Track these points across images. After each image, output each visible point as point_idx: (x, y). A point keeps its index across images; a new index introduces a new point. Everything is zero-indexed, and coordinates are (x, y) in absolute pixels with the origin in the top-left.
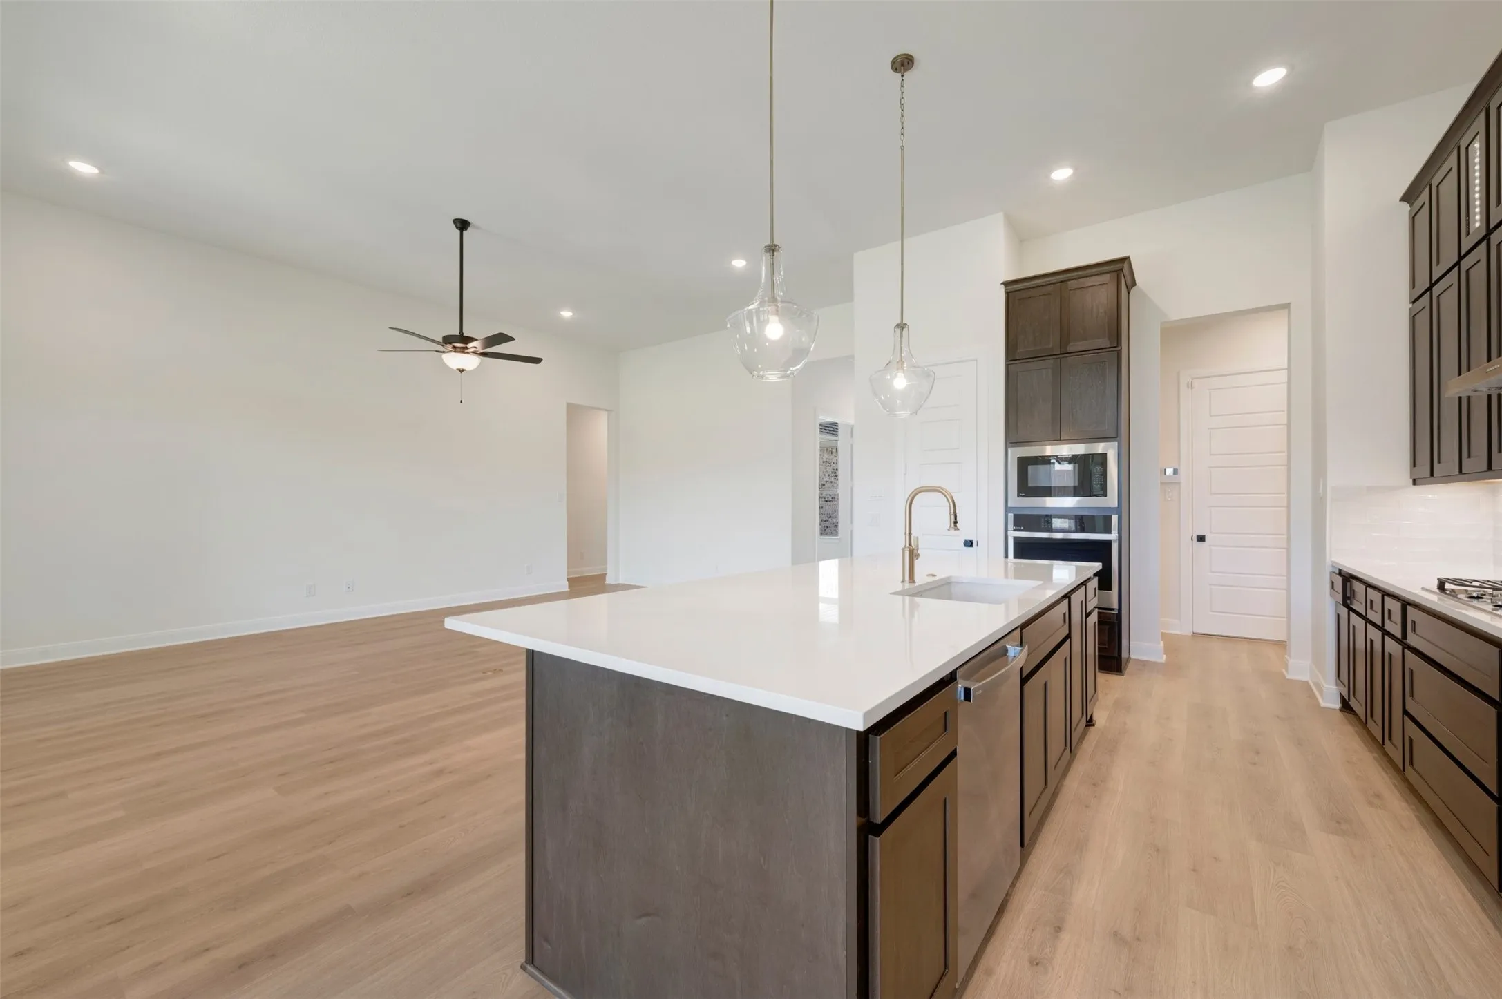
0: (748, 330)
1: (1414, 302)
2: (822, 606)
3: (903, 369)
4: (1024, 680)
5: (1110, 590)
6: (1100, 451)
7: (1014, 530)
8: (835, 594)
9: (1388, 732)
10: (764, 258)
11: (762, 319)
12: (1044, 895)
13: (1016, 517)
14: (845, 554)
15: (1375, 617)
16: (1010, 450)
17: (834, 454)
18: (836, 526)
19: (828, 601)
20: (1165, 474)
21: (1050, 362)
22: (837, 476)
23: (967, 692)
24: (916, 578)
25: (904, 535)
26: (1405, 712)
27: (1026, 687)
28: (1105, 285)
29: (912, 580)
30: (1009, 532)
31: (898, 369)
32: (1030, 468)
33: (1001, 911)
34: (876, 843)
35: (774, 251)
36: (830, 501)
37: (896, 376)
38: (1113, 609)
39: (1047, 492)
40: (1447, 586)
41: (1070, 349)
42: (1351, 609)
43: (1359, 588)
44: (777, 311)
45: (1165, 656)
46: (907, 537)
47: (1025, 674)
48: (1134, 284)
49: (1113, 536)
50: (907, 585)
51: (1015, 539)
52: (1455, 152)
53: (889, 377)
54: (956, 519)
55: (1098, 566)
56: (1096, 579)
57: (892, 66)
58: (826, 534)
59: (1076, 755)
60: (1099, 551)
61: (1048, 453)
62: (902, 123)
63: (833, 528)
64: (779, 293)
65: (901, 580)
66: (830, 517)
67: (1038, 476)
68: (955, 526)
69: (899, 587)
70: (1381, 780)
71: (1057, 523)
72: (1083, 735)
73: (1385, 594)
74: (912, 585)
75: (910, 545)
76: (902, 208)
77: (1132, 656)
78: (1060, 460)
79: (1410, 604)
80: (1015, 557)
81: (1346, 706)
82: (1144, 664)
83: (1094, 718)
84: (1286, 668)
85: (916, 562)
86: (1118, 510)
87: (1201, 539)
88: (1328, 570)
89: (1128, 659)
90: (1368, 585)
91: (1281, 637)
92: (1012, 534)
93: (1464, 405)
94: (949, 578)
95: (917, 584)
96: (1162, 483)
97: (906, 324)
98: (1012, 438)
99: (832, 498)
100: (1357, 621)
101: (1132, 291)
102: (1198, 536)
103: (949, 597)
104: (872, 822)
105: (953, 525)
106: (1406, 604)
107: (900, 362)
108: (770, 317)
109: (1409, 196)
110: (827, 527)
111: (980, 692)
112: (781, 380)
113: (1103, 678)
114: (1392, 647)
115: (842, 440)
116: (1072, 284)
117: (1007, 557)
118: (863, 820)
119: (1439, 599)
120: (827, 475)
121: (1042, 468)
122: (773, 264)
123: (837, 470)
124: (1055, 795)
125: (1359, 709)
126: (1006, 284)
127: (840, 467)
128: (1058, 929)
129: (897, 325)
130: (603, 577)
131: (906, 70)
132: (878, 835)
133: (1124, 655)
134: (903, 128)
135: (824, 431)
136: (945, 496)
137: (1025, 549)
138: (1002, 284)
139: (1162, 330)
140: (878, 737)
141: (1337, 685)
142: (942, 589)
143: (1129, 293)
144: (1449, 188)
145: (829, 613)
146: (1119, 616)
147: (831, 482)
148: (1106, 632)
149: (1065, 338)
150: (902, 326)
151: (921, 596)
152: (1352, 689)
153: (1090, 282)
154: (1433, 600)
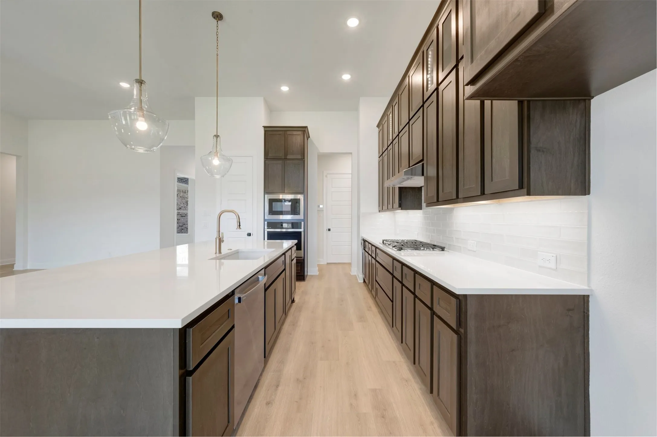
0: (124, 122)
1: (379, 158)
2: (178, 268)
3: (217, 156)
4: (266, 290)
5: (301, 250)
6: (298, 198)
7: (267, 228)
8: (186, 262)
9: (372, 288)
10: (135, 85)
11: (133, 117)
12: (273, 375)
13: (268, 223)
14: (190, 242)
15: (370, 253)
16: (266, 196)
17: (186, 193)
18: (187, 229)
19: (182, 265)
20: (319, 207)
21: (280, 162)
22: (188, 204)
23: (240, 299)
24: (222, 251)
25: (217, 232)
26: (376, 281)
27: (267, 292)
28: (300, 136)
29: (220, 252)
30: (265, 230)
31: (215, 156)
32: (273, 203)
33: (256, 387)
34: (190, 379)
35: (141, 83)
36: (184, 216)
37: (214, 159)
38: (302, 257)
39: (281, 213)
40: (384, 242)
41: (288, 158)
42: (365, 251)
43: (367, 243)
44: (143, 115)
45: (318, 273)
46: (218, 233)
47: (266, 287)
48: (309, 137)
49: (302, 230)
50: (218, 255)
51: (268, 232)
52: (387, 116)
53: (210, 159)
54: (240, 224)
55: (296, 241)
56: (296, 246)
57: (212, 15)
58: (182, 233)
59: (288, 315)
60: (297, 236)
61: (281, 198)
62: (217, 43)
63: (186, 229)
64: (145, 106)
65: (215, 253)
66: (184, 224)
67: (277, 207)
68: (240, 227)
69: (214, 256)
70: (371, 302)
71: (285, 225)
72: (291, 306)
73: (372, 245)
74: (220, 254)
75: (219, 236)
76: (217, 82)
77: (308, 274)
78: (285, 200)
79: (377, 248)
80: (268, 239)
81: (364, 281)
82: (312, 276)
83: (295, 299)
84: (351, 271)
85: (222, 244)
86: (304, 220)
87: (329, 230)
88: (361, 239)
89: (307, 275)
90: (369, 243)
91: (350, 262)
92: (267, 230)
93: (389, 188)
94: (238, 250)
95: (222, 254)
96: (318, 210)
97: (219, 136)
98: (267, 191)
99: (185, 215)
100: (367, 254)
101: (309, 139)
102: (328, 229)
103: (238, 258)
104: (188, 371)
105: (238, 227)
106: (376, 248)
107: (215, 152)
108: (138, 117)
109: (378, 126)
110: (182, 229)
111: (245, 298)
112: (146, 152)
113: (298, 283)
114: (374, 261)
115: (190, 187)
116: (289, 133)
117: (264, 239)
118: (183, 371)
119: (383, 246)
120: (182, 203)
121: (279, 203)
122: (141, 90)
123: (188, 201)
124: (279, 333)
125: (367, 281)
126: (265, 127)
127: (189, 200)
128: (277, 386)
129: (215, 135)
130: (12, 266)
131: (220, 20)
132: (190, 376)
133: (306, 274)
134: (217, 46)
135: (181, 181)
136: (235, 214)
137: (272, 236)
138: (263, 126)
139: (318, 156)
140: (191, 329)
141: (362, 275)
142: (235, 255)
143: (308, 140)
144: (386, 125)
145: (182, 271)
146: (304, 260)
147: (185, 207)
148: (300, 266)
149: (286, 154)
150: (217, 136)
151: (224, 259)
152: (365, 276)
153: (295, 133)
154: (381, 246)
